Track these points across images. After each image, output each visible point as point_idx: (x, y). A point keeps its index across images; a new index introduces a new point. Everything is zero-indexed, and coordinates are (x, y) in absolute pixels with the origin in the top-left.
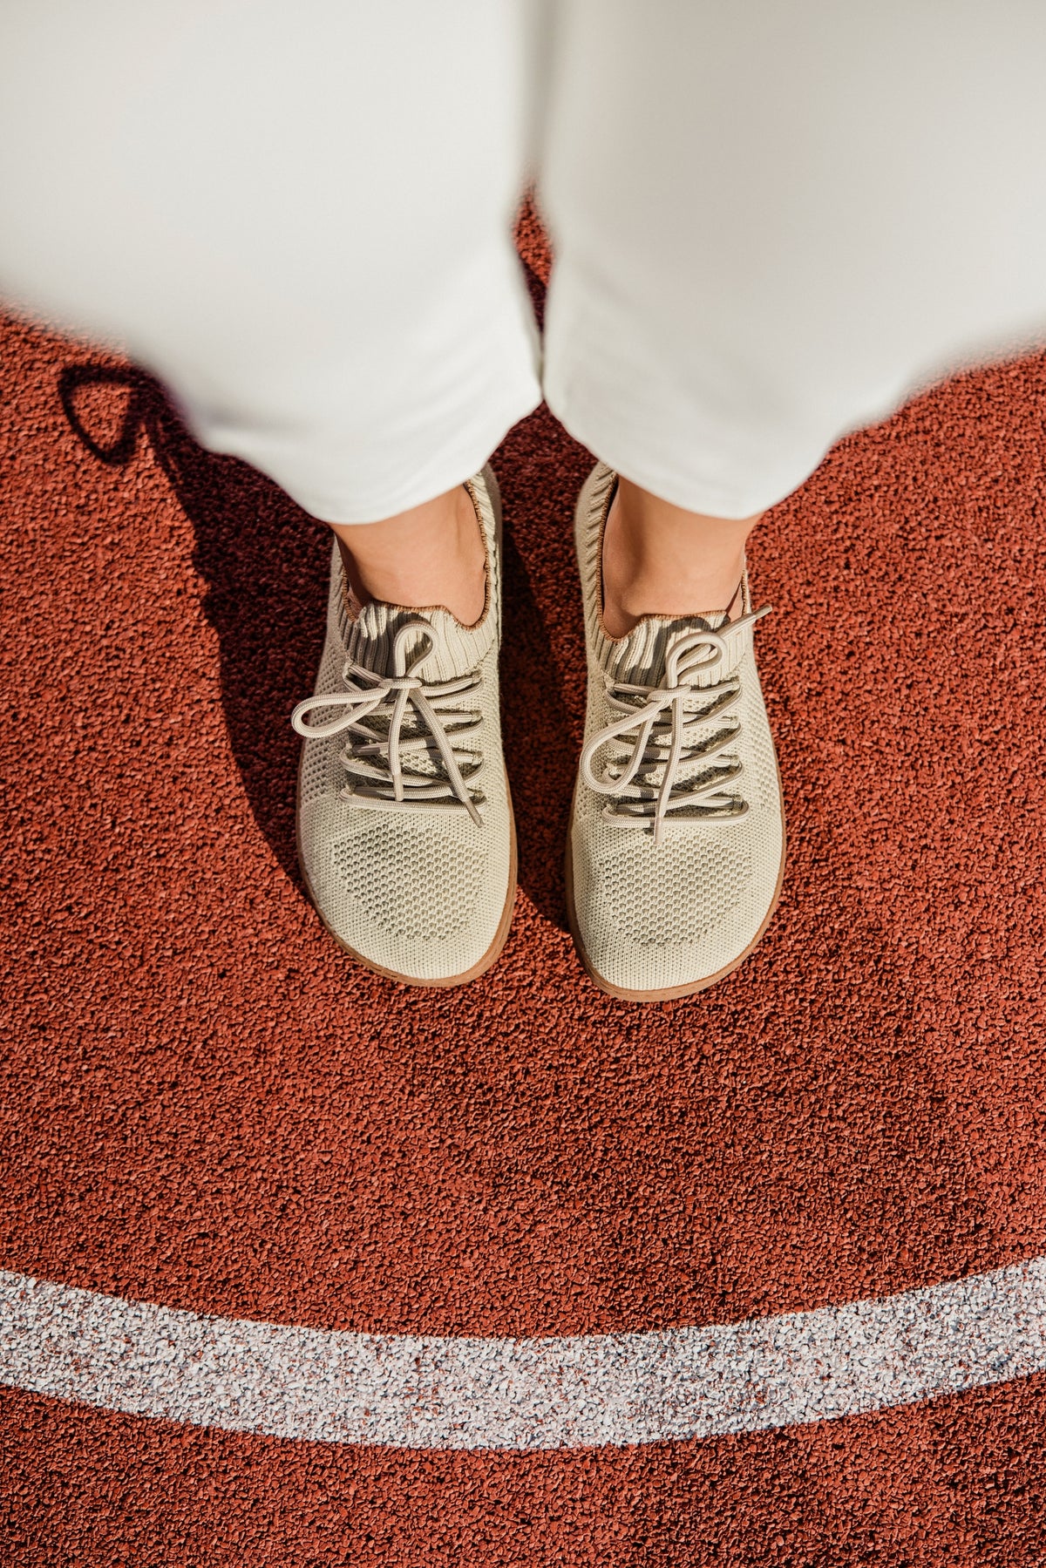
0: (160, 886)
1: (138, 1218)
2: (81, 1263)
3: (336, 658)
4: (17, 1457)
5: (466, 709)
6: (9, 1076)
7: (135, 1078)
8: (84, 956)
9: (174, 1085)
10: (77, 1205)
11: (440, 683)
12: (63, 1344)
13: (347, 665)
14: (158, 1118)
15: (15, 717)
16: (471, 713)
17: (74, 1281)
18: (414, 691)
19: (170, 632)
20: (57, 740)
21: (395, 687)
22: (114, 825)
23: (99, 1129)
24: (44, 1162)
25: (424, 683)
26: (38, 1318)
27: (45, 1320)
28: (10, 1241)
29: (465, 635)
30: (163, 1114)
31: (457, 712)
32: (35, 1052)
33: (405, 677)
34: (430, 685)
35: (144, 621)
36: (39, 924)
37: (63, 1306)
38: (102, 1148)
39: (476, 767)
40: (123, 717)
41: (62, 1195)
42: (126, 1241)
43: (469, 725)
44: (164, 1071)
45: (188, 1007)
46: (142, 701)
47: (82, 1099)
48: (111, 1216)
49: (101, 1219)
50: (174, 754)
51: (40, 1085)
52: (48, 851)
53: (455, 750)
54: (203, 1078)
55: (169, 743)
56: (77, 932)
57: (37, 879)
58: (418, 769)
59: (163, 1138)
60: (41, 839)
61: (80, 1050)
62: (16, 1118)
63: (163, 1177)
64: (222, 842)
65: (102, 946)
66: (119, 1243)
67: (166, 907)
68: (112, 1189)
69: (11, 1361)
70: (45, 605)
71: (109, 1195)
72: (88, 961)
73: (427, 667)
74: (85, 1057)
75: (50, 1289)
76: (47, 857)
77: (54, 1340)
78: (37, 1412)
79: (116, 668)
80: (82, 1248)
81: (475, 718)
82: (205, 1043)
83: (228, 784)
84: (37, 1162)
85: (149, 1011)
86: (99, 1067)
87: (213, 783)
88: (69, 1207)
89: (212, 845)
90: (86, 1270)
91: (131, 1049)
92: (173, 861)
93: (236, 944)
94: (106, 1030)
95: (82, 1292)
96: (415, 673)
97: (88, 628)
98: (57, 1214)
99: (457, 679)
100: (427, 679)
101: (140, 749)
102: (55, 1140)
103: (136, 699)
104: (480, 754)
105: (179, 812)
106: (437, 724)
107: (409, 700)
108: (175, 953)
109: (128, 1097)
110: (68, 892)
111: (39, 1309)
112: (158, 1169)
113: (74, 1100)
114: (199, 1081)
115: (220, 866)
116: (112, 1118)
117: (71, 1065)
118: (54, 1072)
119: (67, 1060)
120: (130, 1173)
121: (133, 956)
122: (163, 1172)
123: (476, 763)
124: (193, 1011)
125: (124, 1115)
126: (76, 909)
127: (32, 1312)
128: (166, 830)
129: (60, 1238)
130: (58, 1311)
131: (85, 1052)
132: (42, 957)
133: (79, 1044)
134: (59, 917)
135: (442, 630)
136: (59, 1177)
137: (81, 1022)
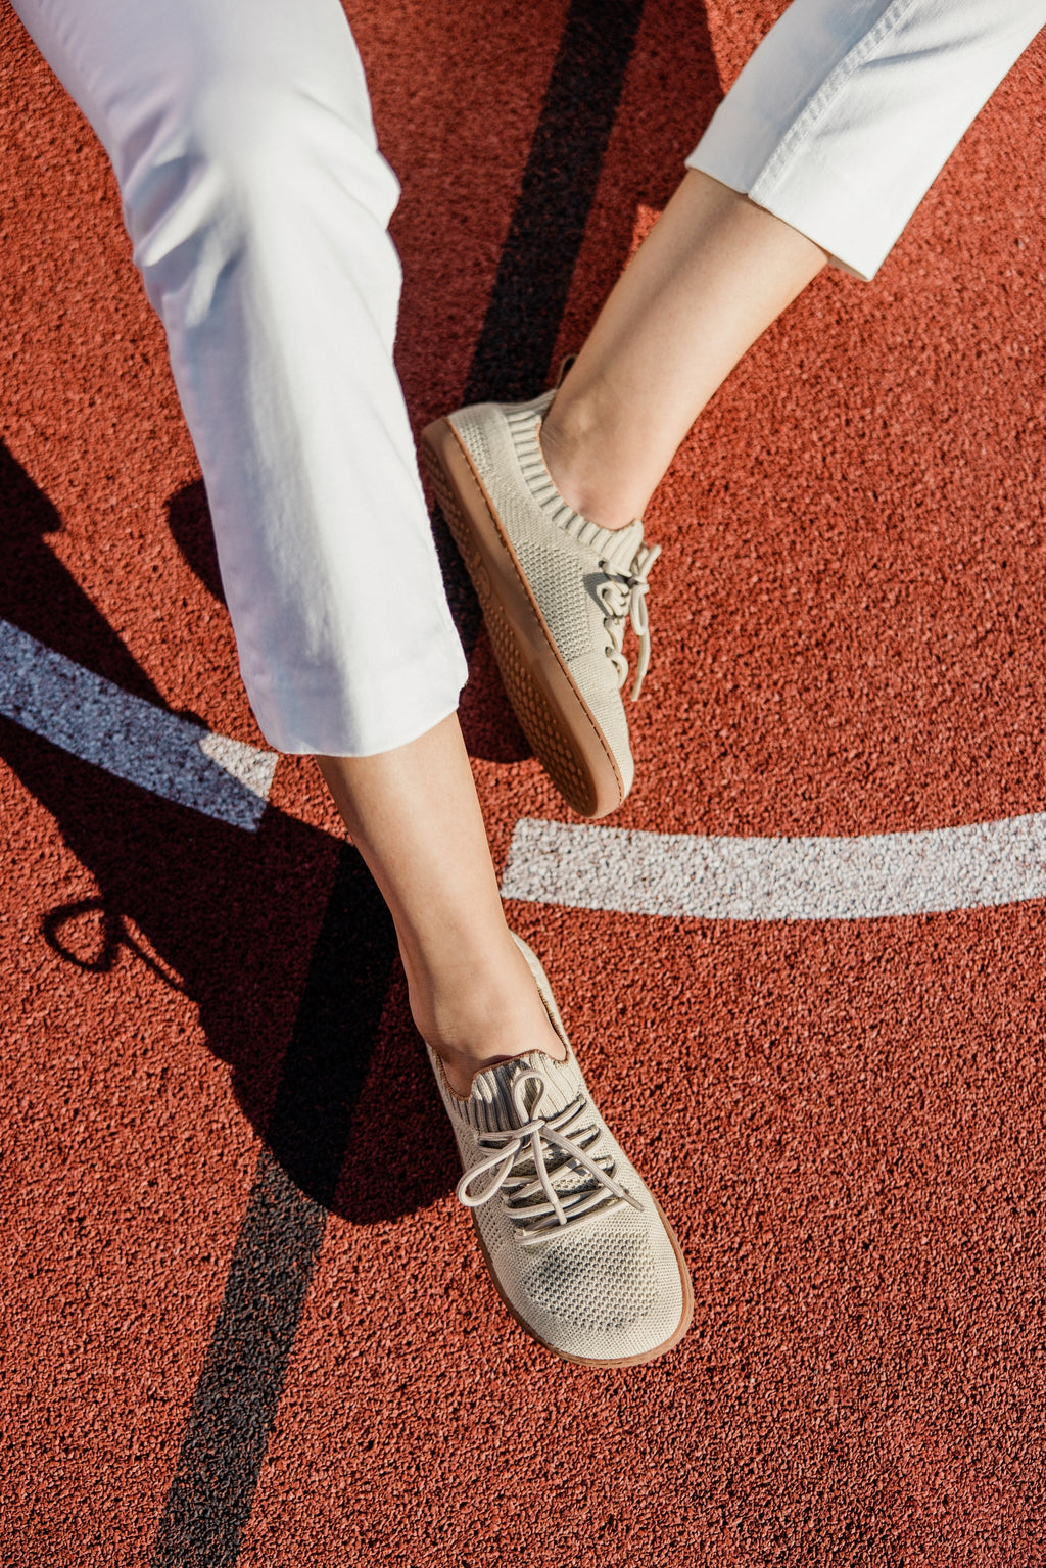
0: (930, 525)
1: (1034, 752)
2: (1012, 799)
3: (467, 1134)
4: (1037, 948)
5: (584, 1127)
6: (895, 697)
7: (982, 660)
8: (904, 593)
9: (1011, 653)
10: (988, 762)
11: (558, 1115)
12: (1028, 859)
13: (476, 1137)
14: (1012, 680)
15: (769, 453)
16: (590, 1128)
17: (1013, 813)
18: (541, 1130)
19: (846, 351)
20: (807, 456)
21: (527, 1133)
22: (876, 497)
23: (975, 705)
24: (950, 743)
25: (547, 1120)
26: (1002, 849)
27: (1008, 848)
28: (954, 806)
29: (563, 1068)
30: (1014, 676)
31: (579, 1132)
32: (904, 673)
33: (530, 1120)
34: (551, 1119)
35: (824, 351)
36: (861, 585)
37: (1016, 833)
38: (985, 717)
39: (613, 1167)
40: (843, 422)
41: (973, 759)
42: (1034, 771)
43: (593, 1139)
44: (999, 647)
45: (993, 597)
46: (852, 405)
47: (953, 690)
48: (1015, 759)
49: (1009, 764)
50: (892, 432)
51: (919, 693)
52: (840, 534)
53: (596, 1160)
54: (1028, 640)
55: (885, 425)
56: (889, 580)
57: (843, 555)
58: (569, 1189)
59: (1023, 692)
60: (831, 527)
61: (934, 658)
62: (914, 722)
63: (1037, 718)
64: (957, 476)
65: (912, 582)
66: (1030, 774)
67: (941, 535)
68: (1006, 740)
69: (999, 886)
70: (750, 369)
71: (1006, 745)
72: (908, 595)
73: (544, 1107)
74: (939, 660)
75: (1001, 825)
76: (842, 538)
77: (1021, 859)
78: (1034, 912)
79: (821, 391)
80: (1006, 789)
81: (595, 1132)
82: (1017, 616)
83: (940, 437)
84: (945, 746)
85: (967, 612)
86: (954, 664)
87: (930, 440)
88: (983, 766)
89: (951, 482)
90: (1018, 803)
91: (969, 642)
92: (931, 504)
93: (1003, 540)
94: (945, 636)
95: (1023, 818)
96: (536, 1115)
97: (787, 372)
98: (977, 774)
99: (568, 1107)
100: (547, 1116)
101: (867, 438)
102: (949, 725)
103: (846, 406)
104: (609, 1157)
105: (917, 469)
106: (571, 1147)
107: (542, 1139)
108: (964, 565)
109: (984, 675)
110: (869, 556)
111: (1000, 842)
112: (1031, 714)
113: (949, 693)
114: (1026, 643)
115: (964, 493)
116: (980, 695)
117: (934, 671)
118: (924, 681)
119: (929, 667)
120: (1013, 725)
121: (937, 579)
122: (1035, 714)
123: (610, 1166)
124: (997, 598)
125: (987, 687)
126: (880, 565)
127: (996, 847)
128: (914, 485)
129: (988, 789)
130: (1013, 838)
131: (938, 658)
132: (875, 607)
133: (930, 653)
134: (872, 574)
135: (543, 1070)
136: (966, 749)
137: (925, 639)
